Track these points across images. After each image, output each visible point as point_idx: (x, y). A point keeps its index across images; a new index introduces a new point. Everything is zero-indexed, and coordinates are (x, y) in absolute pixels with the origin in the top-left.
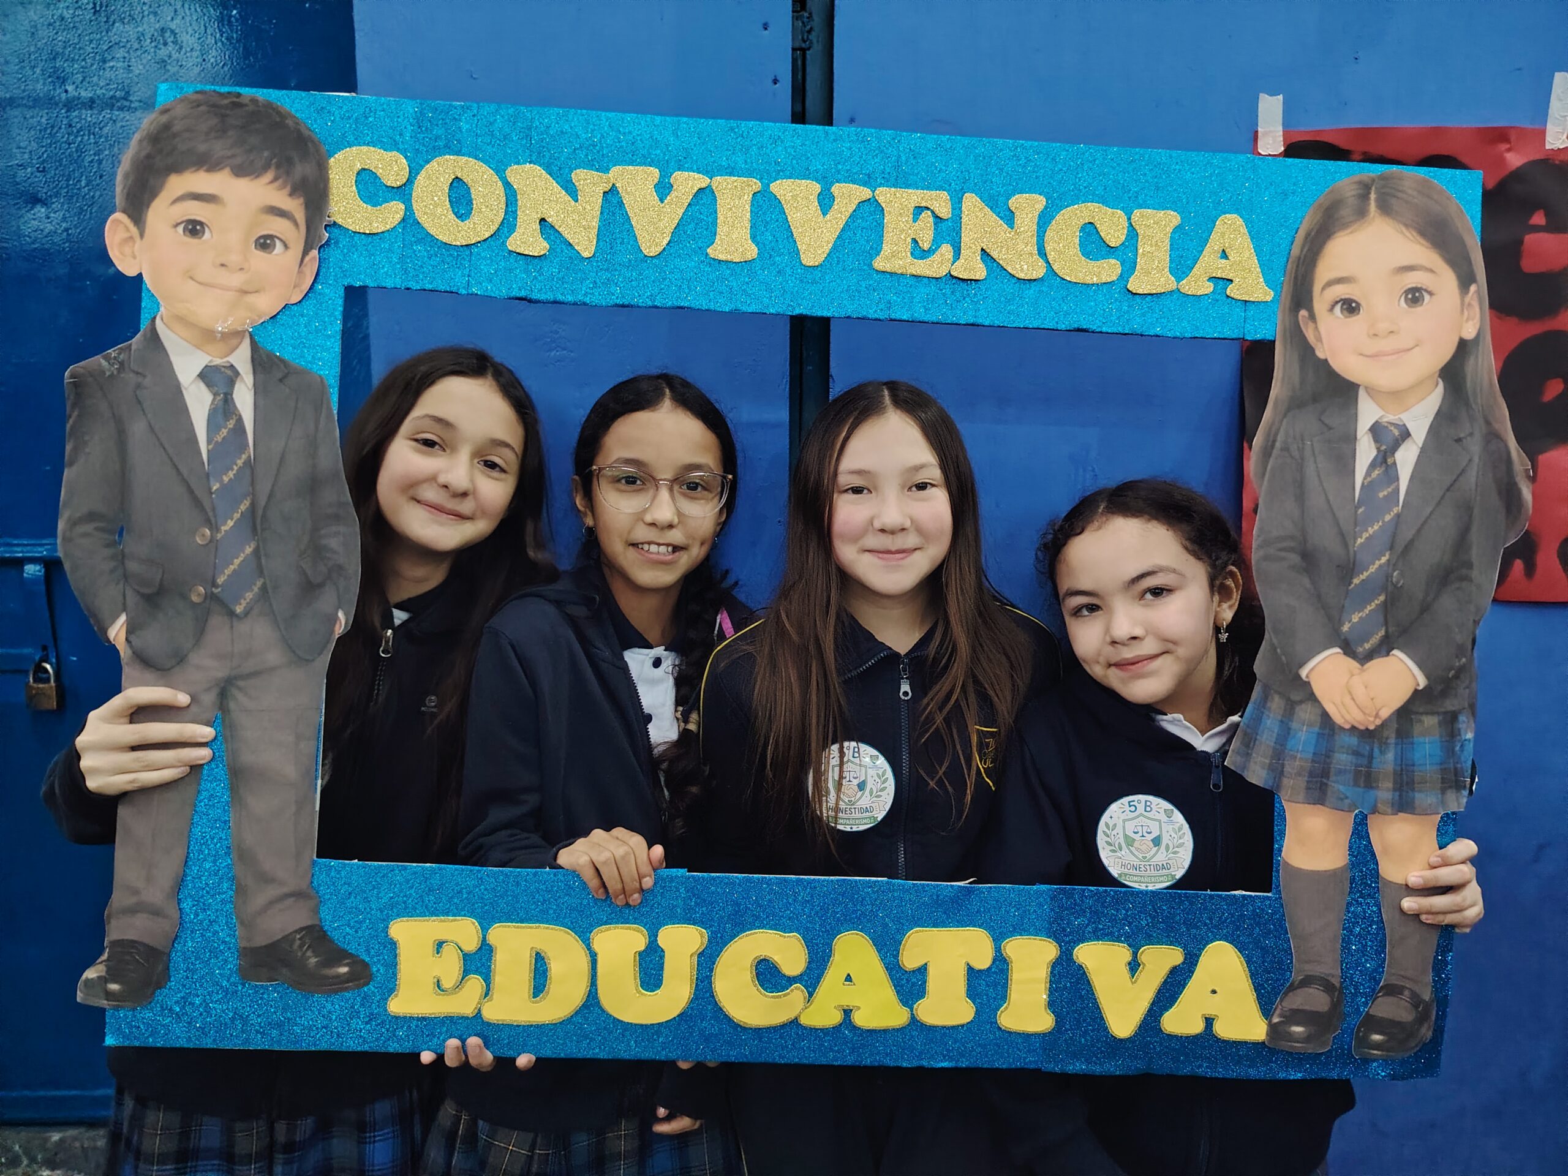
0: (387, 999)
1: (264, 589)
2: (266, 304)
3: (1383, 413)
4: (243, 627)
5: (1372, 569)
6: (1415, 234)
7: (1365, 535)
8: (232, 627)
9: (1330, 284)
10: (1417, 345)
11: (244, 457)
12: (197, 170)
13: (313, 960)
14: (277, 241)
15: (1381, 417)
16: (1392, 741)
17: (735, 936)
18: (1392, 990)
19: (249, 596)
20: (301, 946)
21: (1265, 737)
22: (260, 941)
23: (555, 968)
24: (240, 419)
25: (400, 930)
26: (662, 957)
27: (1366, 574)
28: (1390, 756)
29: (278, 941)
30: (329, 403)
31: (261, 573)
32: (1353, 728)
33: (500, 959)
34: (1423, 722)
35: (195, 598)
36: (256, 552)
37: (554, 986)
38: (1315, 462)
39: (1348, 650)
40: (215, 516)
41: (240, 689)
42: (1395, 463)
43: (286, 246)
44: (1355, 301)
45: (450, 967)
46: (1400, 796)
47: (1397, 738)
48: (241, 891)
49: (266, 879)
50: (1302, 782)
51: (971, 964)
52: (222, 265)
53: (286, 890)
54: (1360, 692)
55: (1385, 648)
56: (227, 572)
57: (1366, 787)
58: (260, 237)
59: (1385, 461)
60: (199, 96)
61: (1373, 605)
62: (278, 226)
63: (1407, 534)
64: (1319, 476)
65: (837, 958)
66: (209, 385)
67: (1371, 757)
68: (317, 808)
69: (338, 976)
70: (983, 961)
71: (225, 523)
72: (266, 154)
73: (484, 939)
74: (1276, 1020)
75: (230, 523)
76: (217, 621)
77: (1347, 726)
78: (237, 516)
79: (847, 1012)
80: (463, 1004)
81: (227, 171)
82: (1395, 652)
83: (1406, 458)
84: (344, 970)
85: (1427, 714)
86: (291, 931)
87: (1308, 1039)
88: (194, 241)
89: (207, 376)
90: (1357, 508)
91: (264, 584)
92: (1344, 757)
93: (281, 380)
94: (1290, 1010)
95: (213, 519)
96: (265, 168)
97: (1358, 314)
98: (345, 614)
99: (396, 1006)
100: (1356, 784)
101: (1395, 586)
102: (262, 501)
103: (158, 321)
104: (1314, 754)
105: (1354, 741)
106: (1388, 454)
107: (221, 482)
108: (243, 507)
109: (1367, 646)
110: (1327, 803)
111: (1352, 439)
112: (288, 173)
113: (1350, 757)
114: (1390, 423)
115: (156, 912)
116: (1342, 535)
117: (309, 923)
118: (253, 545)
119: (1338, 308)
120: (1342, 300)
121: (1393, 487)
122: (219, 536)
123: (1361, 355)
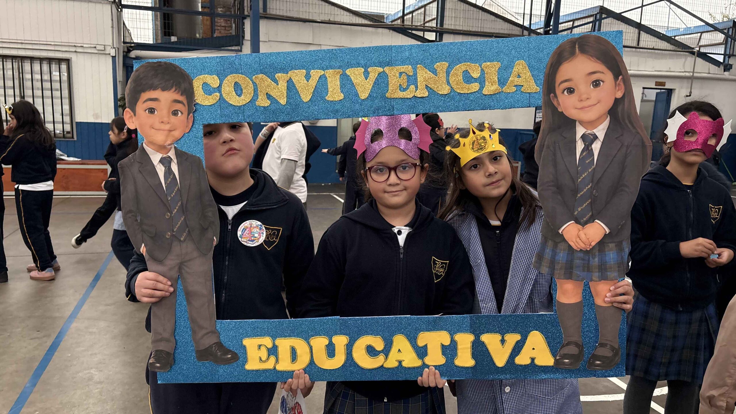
0: (244, 365)
1: (189, 231)
2: (177, 134)
3: (586, 130)
4: (184, 245)
5: (585, 190)
6: (596, 59)
7: (581, 178)
8: (180, 245)
9: (562, 82)
10: (598, 103)
11: (177, 187)
12: (150, 90)
13: (219, 353)
14: (179, 112)
15: (586, 132)
16: (597, 254)
17: (358, 338)
18: (602, 345)
19: (185, 234)
20: (215, 349)
21: (547, 256)
22: (202, 348)
23: (299, 352)
24: (174, 174)
25: (247, 342)
26: (335, 347)
27: (582, 192)
28: (596, 259)
29: (208, 347)
30: (203, 166)
31: (187, 227)
32: (581, 250)
33: (280, 349)
34: (609, 246)
35: (167, 237)
36: (185, 219)
37: (299, 358)
38: (560, 152)
39: (577, 222)
40: (170, 208)
41: (184, 265)
42: (592, 149)
43: (182, 113)
44: (572, 88)
45: (264, 354)
46: (601, 274)
47: (599, 252)
48: (194, 332)
49: (201, 328)
50: (563, 272)
51: (443, 343)
52: (162, 122)
53: (208, 331)
54: (583, 236)
55: (591, 220)
56: (177, 227)
57: (587, 271)
58: (173, 111)
59: (588, 149)
60: (147, 64)
61: (586, 204)
62: (179, 106)
63: (598, 176)
64: (562, 156)
65: (395, 344)
66: (163, 165)
67: (589, 261)
68: (215, 303)
69: (228, 358)
70: (447, 342)
71: (174, 211)
72: (172, 81)
73: (274, 343)
74: (558, 358)
75: (176, 210)
76: (175, 243)
77: (579, 250)
78: (177, 208)
79: (400, 362)
80: (270, 365)
81: (160, 88)
82: (596, 221)
83: (596, 147)
84: (230, 356)
85: (611, 243)
86: (211, 344)
87: (571, 364)
88: (152, 115)
89: (162, 161)
90: (578, 168)
91: (189, 230)
92: (578, 261)
93: (186, 160)
94: (564, 354)
95: (170, 209)
96: (172, 88)
97: (574, 93)
98: (216, 238)
99: (248, 367)
100: (584, 271)
101: (594, 196)
102: (185, 202)
103: (144, 144)
104: (566, 261)
105: (581, 255)
106: (589, 146)
107: (171, 196)
108: (179, 205)
109: (585, 219)
110: (573, 279)
111: (575, 142)
112: (180, 88)
113: (580, 261)
114: (590, 134)
115: (168, 340)
116: (572, 178)
117: (217, 341)
118: (184, 217)
119: (566, 92)
120: (567, 88)
121: (592, 158)
122: (173, 215)
123: (576, 108)
